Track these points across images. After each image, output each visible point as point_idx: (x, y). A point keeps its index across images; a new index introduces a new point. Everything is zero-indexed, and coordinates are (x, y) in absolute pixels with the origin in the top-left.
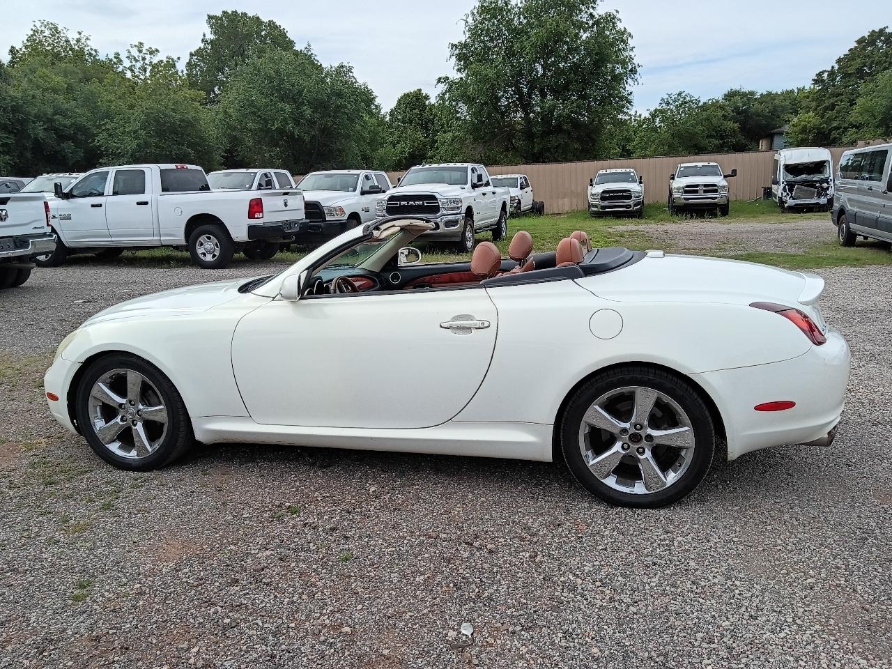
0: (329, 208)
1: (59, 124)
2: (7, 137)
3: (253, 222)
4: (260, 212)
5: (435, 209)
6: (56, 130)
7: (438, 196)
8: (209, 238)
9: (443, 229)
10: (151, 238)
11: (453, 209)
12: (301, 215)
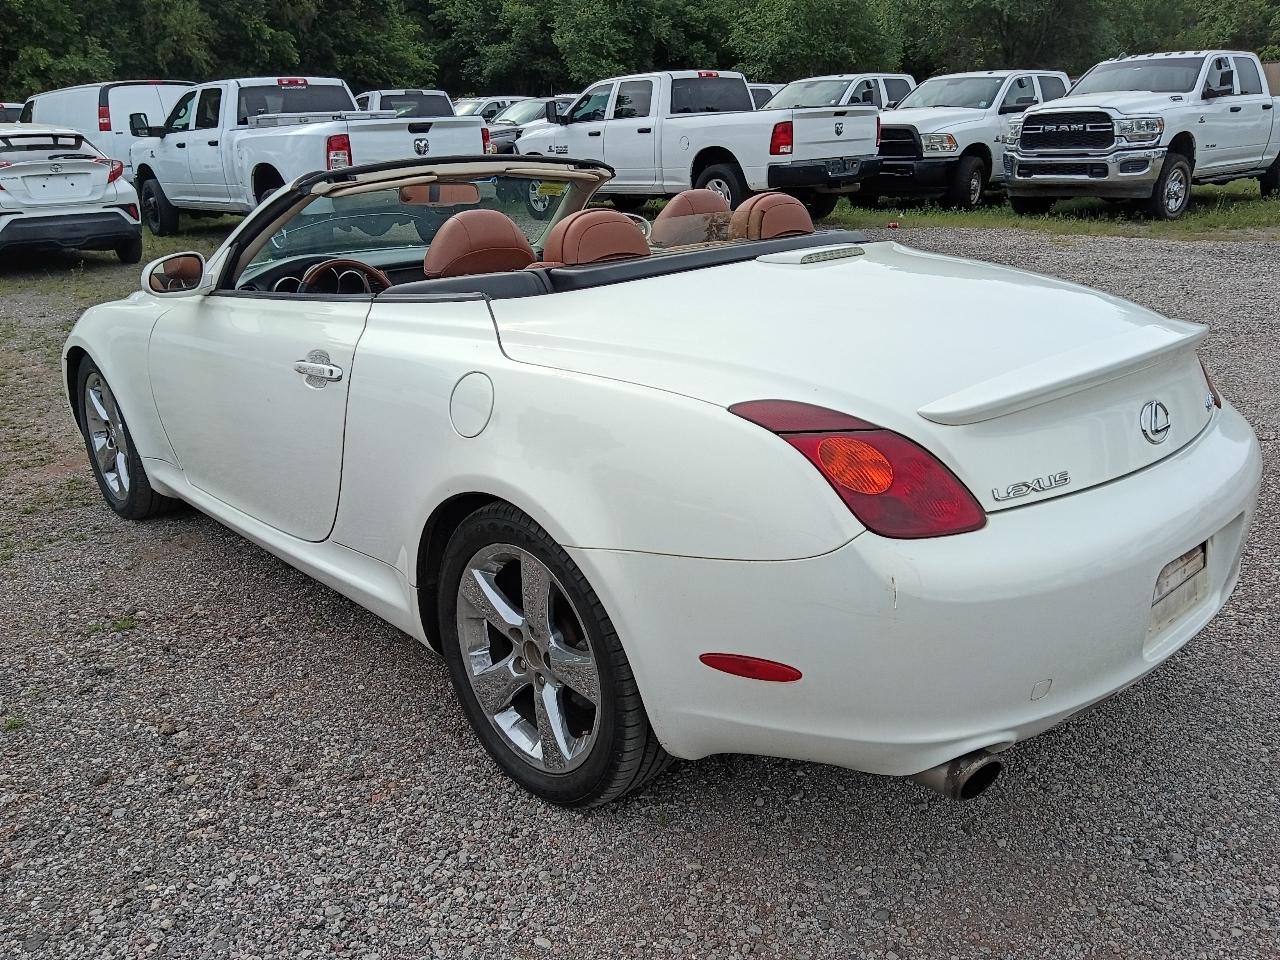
0: (930, 137)
1: (691, 17)
2: (625, 40)
3: (778, 159)
4: (787, 144)
5: (1106, 138)
6: (686, 27)
7: (1113, 114)
8: (719, 184)
9: (1115, 175)
10: (652, 183)
11: (1142, 138)
12: (870, 149)
